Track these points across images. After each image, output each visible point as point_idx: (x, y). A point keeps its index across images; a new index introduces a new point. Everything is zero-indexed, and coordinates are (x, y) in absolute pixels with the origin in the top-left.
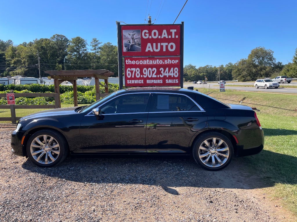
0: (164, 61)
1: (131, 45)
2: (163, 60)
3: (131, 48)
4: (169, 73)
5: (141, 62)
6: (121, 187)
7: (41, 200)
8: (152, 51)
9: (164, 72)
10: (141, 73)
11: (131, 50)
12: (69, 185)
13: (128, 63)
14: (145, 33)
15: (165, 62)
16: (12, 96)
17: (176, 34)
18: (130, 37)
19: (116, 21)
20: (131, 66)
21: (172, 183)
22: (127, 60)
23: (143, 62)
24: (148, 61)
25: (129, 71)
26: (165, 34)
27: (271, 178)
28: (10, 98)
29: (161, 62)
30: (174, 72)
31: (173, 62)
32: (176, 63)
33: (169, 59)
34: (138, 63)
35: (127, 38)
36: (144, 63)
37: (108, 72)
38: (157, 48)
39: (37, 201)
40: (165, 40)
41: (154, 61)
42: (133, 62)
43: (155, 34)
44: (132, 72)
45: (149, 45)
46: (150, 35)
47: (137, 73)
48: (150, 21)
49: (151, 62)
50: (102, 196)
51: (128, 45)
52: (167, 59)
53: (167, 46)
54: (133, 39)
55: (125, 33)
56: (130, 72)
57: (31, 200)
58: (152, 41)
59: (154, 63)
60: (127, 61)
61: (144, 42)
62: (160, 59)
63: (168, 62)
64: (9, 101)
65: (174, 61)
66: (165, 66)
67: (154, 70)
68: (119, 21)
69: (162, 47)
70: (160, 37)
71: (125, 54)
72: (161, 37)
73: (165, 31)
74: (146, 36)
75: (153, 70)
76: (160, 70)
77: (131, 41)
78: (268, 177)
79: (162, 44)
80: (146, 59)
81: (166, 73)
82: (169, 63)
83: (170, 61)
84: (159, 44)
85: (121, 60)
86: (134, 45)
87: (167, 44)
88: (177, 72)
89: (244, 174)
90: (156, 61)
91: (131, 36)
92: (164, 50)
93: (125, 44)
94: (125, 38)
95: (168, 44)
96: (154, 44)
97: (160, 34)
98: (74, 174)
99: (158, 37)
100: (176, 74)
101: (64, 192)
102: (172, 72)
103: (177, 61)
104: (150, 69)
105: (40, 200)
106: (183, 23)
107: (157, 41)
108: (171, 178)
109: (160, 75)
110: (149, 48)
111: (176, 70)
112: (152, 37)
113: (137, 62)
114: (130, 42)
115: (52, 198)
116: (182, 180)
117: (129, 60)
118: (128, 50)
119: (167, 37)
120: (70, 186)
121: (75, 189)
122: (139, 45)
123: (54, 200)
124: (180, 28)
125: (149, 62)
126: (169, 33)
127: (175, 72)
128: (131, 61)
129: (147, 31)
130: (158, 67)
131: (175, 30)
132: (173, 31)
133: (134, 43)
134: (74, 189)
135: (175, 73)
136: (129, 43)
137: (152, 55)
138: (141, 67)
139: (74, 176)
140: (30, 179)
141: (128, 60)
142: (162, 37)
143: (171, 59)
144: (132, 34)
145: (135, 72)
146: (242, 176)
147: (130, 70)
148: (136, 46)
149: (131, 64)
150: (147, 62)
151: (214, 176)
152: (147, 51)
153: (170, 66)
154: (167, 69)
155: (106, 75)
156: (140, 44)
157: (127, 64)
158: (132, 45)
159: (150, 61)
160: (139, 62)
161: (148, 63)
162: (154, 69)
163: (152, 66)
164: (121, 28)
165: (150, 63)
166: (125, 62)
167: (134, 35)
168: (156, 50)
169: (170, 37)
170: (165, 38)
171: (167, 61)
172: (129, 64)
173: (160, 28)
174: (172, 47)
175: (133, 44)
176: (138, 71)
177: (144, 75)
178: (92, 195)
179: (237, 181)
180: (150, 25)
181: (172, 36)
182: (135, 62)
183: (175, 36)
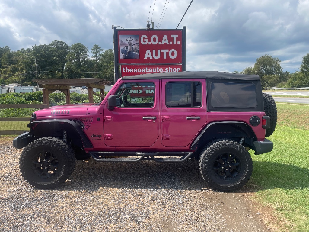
0: (164, 70)
1: (128, 51)
2: (164, 68)
3: (129, 55)
5: (140, 70)
8: (151, 58)
11: (128, 57)
14: (144, 38)
17: (177, 39)
18: (127, 43)
19: (113, 26)
20: (129, 75)
22: (124, 68)
23: (142, 70)
26: (165, 40)
29: (161, 70)
34: (137, 72)
35: (124, 44)
37: (103, 81)
38: (157, 55)
40: (165, 46)
41: (153, 69)
42: (131, 70)
43: (155, 40)
45: (148, 51)
46: (149, 40)
48: (148, 26)
51: (126, 51)
52: (168, 67)
53: (168, 53)
54: (130, 44)
55: (123, 39)
58: (151, 47)
59: (154, 72)
62: (160, 67)
65: (175, 69)
69: (162, 54)
70: (160, 43)
71: (122, 61)
72: (161, 43)
73: (165, 37)
74: (144, 42)
77: (129, 47)
79: (162, 51)
80: (145, 67)
82: (170, 71)
83: (171, 69)
84: (159, 51)
85: (117, 68)
86: (131, 51)
87: (167, 50)
90: (155, 69)
91: (129, 41)
92: (165, 57)
93: (122, 50)
94: (122, 44)
95: (169, 51)
96: (154, 51)
97: (160, 40)
103: (178, 70)
106: (185, 28)
107: (157, 47)
110: (148, 55)
112: (151, 43)
113: (135, 70)
114: (127, 48)
117: (126, 68)
118: (125, 57)
119: (168, 43)
122: (137, 51)
124: (182, 34)
126: (170, 39)
128: (128, 69)
129: (146, 37)
131: (177, 36)
132: (175, 37)
133: (131, 50)
137: (152, 63)
142: (163, 43)
143: (173, 67)
144: (129, 39)
148: (133, 52)
149: (128, 72)
150: (146, 70)
152: (146, 58)
155: (101, 84)
156: (138, 51)
157: (124, 72)
158: (130, 52)
159: (149, 69)
160: (137, 70)
164: (117, 33)
166: (122, 70)
167: (131, 40)
168: (155, 57)
169: (171, 43)
170: (165, 43)
171: (168, 69)
172: (126, 72)
173: (161, 33)
174: (173, 54)
180: (149, 30)
181: (173, 43)
182: (133, 70)
183: (176, 42)
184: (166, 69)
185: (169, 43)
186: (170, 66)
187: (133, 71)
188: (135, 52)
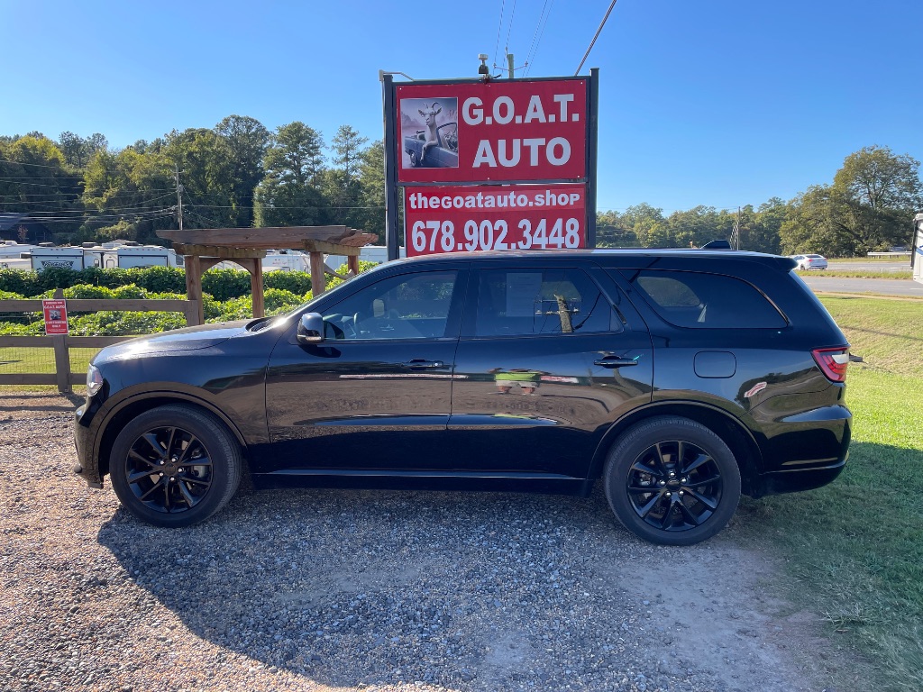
0: (531, 198)
1: (425, 146)
2: (531, 192)
3: (428, 159)
4: (548, 235)
5: (458, 202)
6: (327, 637)
7: (49, 676)
8: (493, 164)
9: (532, 233)
10: (459, 236)
11: (426, 163)
12: (155, 624)
13: (416, 203)
14: (473, 107)
15: (534, 201)
16: (59, 310)
17: (572, 108)
18: (423, 121)
19: (381, 72)
20: (427, 214)
21: (506, 629)
22: (413, 195)
23: (465, 201)
24: (480, 197)
25: (419, 229)
26: (535, 110)
27: (863, 624)
28: (53, 313)
29: (522, 201)
30: (564, 233)
31: (563, 200)
32: (572, 203)
33: (548, 192)
34: (450, 206)
35: (413, 125)
36: (467, 206)
37: (353, 233)
38: (509, 156)
39: (31, 680)
40: (535, 129)
41: (499, 197)
42: (434, 202)
43: (504, 111)
44: (428, 232)
45: (485, 145)
46: (488, 112)
47: (446, 235)
48: (483, 70)
49: (491, 202)
50: (253, 672)
51: (418, 146)
52: (541, 190)
53: (542, 150)
54: (432, 126)
55: (409, 109)
56: (422, 235)
57: (14, 674)
58: (493, 133)
59: (500, 205)
60: (412, 198)
61: (468, 138)
62: (518, 190)
63: (547, 199)
64: (51, 325)
65: (565, 196)
66: (534, 215)
67: (501, 228)
68: (387, 70)
69: (525, 151)
70: (519, 120)
71: (408, 174)
72: (523, 120)
73: (535, 100)
74: (473, 117)
75: (497, 228)
76: (520, 226)
77: (428, 134)
78: (853, 622)
79: (527, 142)
80: (474, 191)
81: (540, 236)
82: (548, 204)
83: (554, 196)
84: (516, 143)
85: (394, 196)
86: (436, 145)
87: (542, 141)
88: (574, 233)
89: (771, 602)
90: (505, 197)
91: (427, 116)
92: (534, 161)
93: (408, 143)
94: (407, 124)
95: (547, 142)
96: (502, 144)
97: (521, 109)
98: (184, 580)
99: (514, 119)
100: (572, 240)
101: (131, 650)
102: (560, 233)
103: (574, 198)
104: (486, 223)
105: (43, 679)
106: (595, 71)
107: (511, 132)
108: (504, 608)
109: (521, 244)
110: (485, 155)
111: (572, 227)
112: (493, 119)
113: (446, 200)
114: (422, 138)
115: (84, 672)
116: (543, 618)
117: (420, 194)
118: (417, 162)
119: (542, 120)
120: (156, 627)
121: (170, 640)
122: (452, 145)
123: (89, 679)
124: (586, 90)
125: (483, 202)
126: (551, 108)
127: (570, 233)
128: (425, 199)
129: (478, 102)
130: (512, 216)
131: (571, 97)
132: (564, 100)
133: (435, 142)
134: (164, 640)
135: (568, 237)
136: (420, 141)
137: (494, 179)
138: (459, 217)
139: (181, 588)
140: (40, 593)
141: (416, 196)
142: (528, 120)
143: (557, 190)
144: (430, 110)
145: (440, 234)
146: (761, 611)
147: (423, 226)
148: (441, 149)
149: (426, 207)
150: (476, 201)
151: (659, 606)
152: (476, 164)
153: (552, 214)
154: (543, 223)
155: (349, 244)
156: (455, 144)
157: (414, 206)
158: (430, 148)
159: (487, 198)
160: (452, 201)
161: (480, 206)
162: (501, 223)
163: (493, 215)
164: (395, 93)
165: (487, 205)
166: (408, 203)
167: (435, 114)
168: (506, 163)
170: (535, 121)
171: (542, 196)
172: (420, 207)
173: (521, 90)
174: (558, 152)
175: (433, 142)
176: (448, 229)
177: (467, 242)
178: (219, 669)
179: (740, 632)
180: (488, 81)
181: (558, 117)
182: (438, 201)
183: (569, 117)
184: (537, 197)
185: (547, 118)
186: (548, 188)
187: (440, 204)
188: (447, 148)
